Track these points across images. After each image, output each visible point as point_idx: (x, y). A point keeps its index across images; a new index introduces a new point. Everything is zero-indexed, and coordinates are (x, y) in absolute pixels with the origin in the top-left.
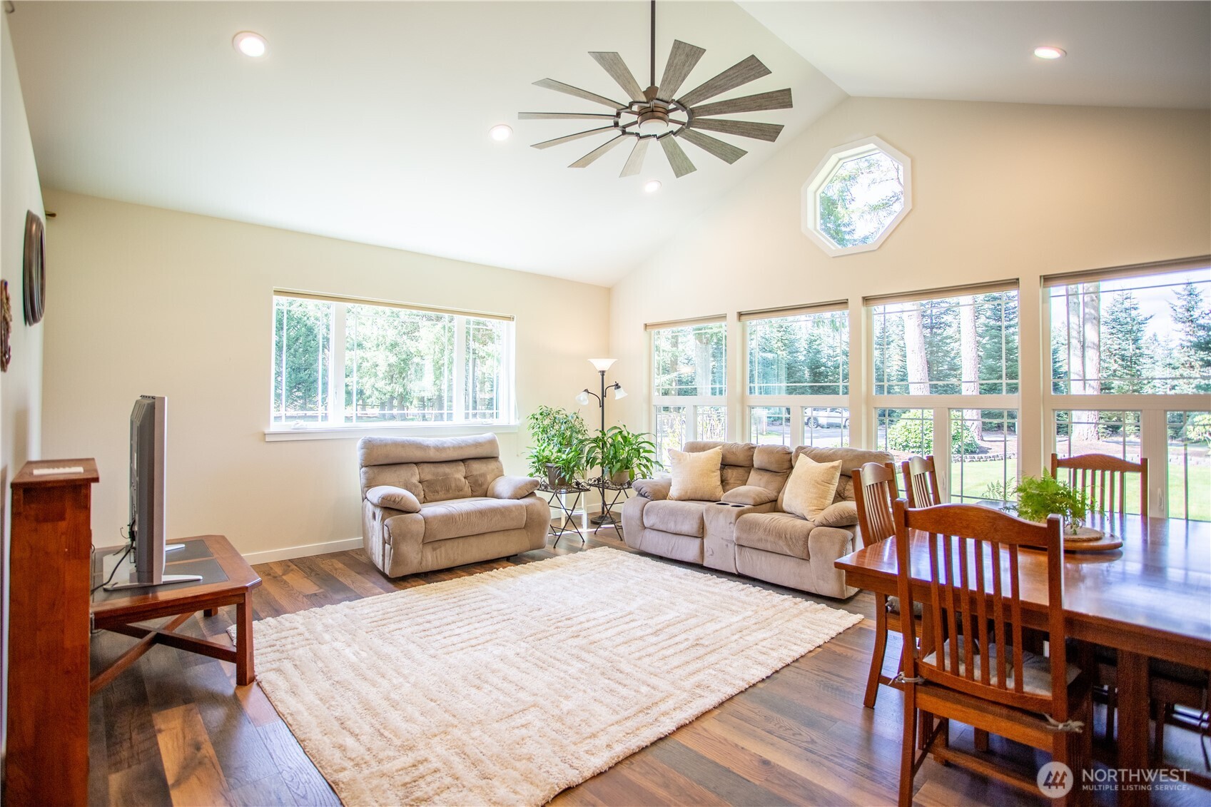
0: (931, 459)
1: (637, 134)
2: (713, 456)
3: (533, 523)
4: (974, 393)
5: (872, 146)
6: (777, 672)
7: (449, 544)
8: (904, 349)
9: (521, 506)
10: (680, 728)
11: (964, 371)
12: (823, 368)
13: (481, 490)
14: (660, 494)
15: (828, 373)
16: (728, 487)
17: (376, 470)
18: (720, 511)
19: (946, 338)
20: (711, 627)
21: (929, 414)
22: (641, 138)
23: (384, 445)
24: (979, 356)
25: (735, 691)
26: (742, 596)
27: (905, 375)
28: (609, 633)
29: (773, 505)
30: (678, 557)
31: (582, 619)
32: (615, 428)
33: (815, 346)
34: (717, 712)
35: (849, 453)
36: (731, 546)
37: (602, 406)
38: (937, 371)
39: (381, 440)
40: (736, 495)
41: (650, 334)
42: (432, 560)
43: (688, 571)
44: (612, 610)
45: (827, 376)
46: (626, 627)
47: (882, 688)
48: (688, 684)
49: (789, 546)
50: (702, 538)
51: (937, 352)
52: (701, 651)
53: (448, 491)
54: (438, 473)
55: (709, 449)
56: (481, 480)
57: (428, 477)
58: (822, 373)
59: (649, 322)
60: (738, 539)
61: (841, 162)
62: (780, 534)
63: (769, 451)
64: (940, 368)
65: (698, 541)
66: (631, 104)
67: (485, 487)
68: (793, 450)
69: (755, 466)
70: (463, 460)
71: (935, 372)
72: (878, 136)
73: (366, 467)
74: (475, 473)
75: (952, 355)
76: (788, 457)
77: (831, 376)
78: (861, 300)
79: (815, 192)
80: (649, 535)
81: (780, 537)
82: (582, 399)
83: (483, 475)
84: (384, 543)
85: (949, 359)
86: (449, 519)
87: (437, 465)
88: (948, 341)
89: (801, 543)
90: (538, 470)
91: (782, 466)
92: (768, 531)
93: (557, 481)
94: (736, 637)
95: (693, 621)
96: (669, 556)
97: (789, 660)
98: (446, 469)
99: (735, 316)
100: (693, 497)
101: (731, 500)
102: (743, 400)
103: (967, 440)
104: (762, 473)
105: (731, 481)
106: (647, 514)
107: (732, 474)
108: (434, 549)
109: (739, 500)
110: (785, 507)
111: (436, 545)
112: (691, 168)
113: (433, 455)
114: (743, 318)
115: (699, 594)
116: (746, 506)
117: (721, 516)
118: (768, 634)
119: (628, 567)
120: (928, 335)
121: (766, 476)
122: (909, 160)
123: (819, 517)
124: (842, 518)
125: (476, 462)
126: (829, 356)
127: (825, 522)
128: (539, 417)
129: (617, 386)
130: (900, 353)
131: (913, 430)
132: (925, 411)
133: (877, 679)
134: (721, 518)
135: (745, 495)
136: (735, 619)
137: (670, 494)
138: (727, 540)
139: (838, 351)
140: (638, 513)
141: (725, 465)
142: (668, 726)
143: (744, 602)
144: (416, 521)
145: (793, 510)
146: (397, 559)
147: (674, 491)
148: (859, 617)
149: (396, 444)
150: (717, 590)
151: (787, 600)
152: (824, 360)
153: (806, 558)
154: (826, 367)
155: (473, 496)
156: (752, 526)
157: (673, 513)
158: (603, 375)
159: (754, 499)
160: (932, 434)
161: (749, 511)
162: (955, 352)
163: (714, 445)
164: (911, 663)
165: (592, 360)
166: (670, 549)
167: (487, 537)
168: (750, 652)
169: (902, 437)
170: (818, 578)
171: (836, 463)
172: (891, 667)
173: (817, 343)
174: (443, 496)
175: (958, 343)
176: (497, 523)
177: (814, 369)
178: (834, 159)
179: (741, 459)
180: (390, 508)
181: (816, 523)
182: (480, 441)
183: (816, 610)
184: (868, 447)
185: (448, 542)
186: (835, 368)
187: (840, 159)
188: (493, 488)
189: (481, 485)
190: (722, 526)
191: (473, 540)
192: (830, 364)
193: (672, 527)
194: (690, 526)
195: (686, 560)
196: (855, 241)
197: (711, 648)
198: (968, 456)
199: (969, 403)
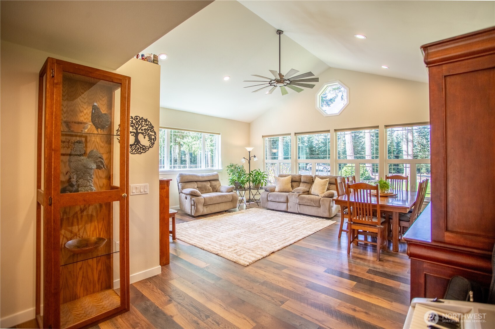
0: (354, 177)
1: (274, 85)
2: (289, 178)
3: (233, 200)
4: (370, 159)
5: (337, 83)
6: (315, 233)
7: (210, 206)
8: (345, 141)
9: (230, 194)
10: (295, 243)
11: (366, 150)
12: (314, 148)
13: (215, 190)
14: (273, 190)
15: (316, 150)
16: (293, 188)
17: (184, 184)
18: (293, 195)
19: (360, 137)
20: (295, 225)
21: (354, 165)
22: (275, 86)
23: (186, 175)
24: (372, 144)
25: (306, 236)
26: (301, 218)
27: (345, 151)
28: (268, 226)
29: (308, 193)
30: (280, 210)
31: (258, 224)
32: (255, 170)
33: (311, 140)
34: (302, 240)
35: (331, 177)
36: (296, 205)
37: (249, 163)
38: (357, 149)
39: (185, 174)
40: (297, 190)
41: (264, 139)
42: (206, 211)
43: (284, 213)
44: (266, 222)
45: (315, 152)
46: (271, 225)
47: (342, 232)
48: (294, 235)
49: (314, 203)
50: (287, 203)
51: (357, 142)
52: (294, 229)
53: (206, 190)
54: (203, 185)
55: (287, 176)
56: (215, 187)
57: (200, 186)
58: (314, 150)
59: (263, 135)
60: (299, 202)
61: (328, 87)
62: (312, 200)
63: (306, 177)
64: (358, 149)
65: (286, 204)
66: (275, 79)
67: (216, 189)
68: (314, 176)
69: (302, 181)
70: (209, 181)
71: (356, 150)
72: (339, 80)
73: (181, 183)
74: (213, 185)
75: (362, 144)
76: (312, 178)
77: (317, 151)
78: (334, 130)
79: (320, 96)
80: (270, 203)
81: (312, 201)
82: (243, 161)
83: (216, 185)
84: (191, 205)
85: (361, 145)
86: (211, 198)
87: (202, 182)
88: (361, 138)
89: (318, 202)
90: (232, 184)
91: (311, 181)
92: (308, 199)
93: (239, 187)
94: (302, 226)
95: (289, 224)
96: (277, 209)
97: (318, 230)
98: (205, 183)
99: (294, 134)
100: (283, 191)
101: (296, 191)
102: (296, 161)
103: (367, 175)
104: (304, 183)
105: (295, 186)
106: (269, 197)
107: (295, 184)
108: (206, 208)
109: (298, 191)
110: (312, 193)
111: (207, 206)
112: (287, 93)
113: (201, 179)
114: (296, 134)
115: (289, 218)
116: (301, 193)
117: (293, 196)
118: (311, 226)
119: (264, 212)
120: (354, 136)
121: (306, 184)
122: (348, 89)
123: (323, 195)
124: (330, 195)
125: (213, 181)
126: (317, 144)
127: (325, 196)
128: (230, 167)
129: (255, 157)
130: (343, 143)
131: (348, 172)
132: (353, 164)
133: (341, 230)
134: (293, 197)
135: (300, 190)
136: (301, 223)
137: (276, 190)
138: (295, 203)
139: (320, 142)
140: (266, 196)
141: (292, 181)
142: (292, 242)
143: (302, 219)
144: (202, 199)
145: (315, 194)
146: (197, 210)
147: (277, 189)
148: (335, 222)
149: (190, 175)
150: (293, 217)
151: (315, 219)
152: (314, 146)
153: (320, 207)
154: (315, 148)
155: (213, 192)
156: (303, 199)
157: (278, 196)
158: (250, 153)
159: (303, 191)
160: (354, 173)
161: (302, 194)
162: (363, 142)
163: (289, 175)
164: (349, 225)
165: (246, 148)
166: (277, 207)
167: (221, 204)
168: (308, 229)
169: (344, 174)
170: (323, 212)
171: (327, 179)
172: (345, 227)
173: (312, 138)
174: (205, 192)
175: (364, 139)
176: (224, 200)
177: (311, 149)
178: (326, 86)
179: (297, 179)
180: (193, 195)
181: (322, 196)
182: (214, 174)
183: (323, 221)
184: (336, 175)
185: (210, 205)
186: (319, 148)
187: (327, 86)
188: (219, 190)
189: (215, 189)
190: (293, 200)
191: (217, 205)
192: (317, 147)
193: (277, 200)
194: (283, 199)
195: (282, 210)
196: (327, 100)
197: (296, 229)
198: (367, 181)
199: (368, 161)
